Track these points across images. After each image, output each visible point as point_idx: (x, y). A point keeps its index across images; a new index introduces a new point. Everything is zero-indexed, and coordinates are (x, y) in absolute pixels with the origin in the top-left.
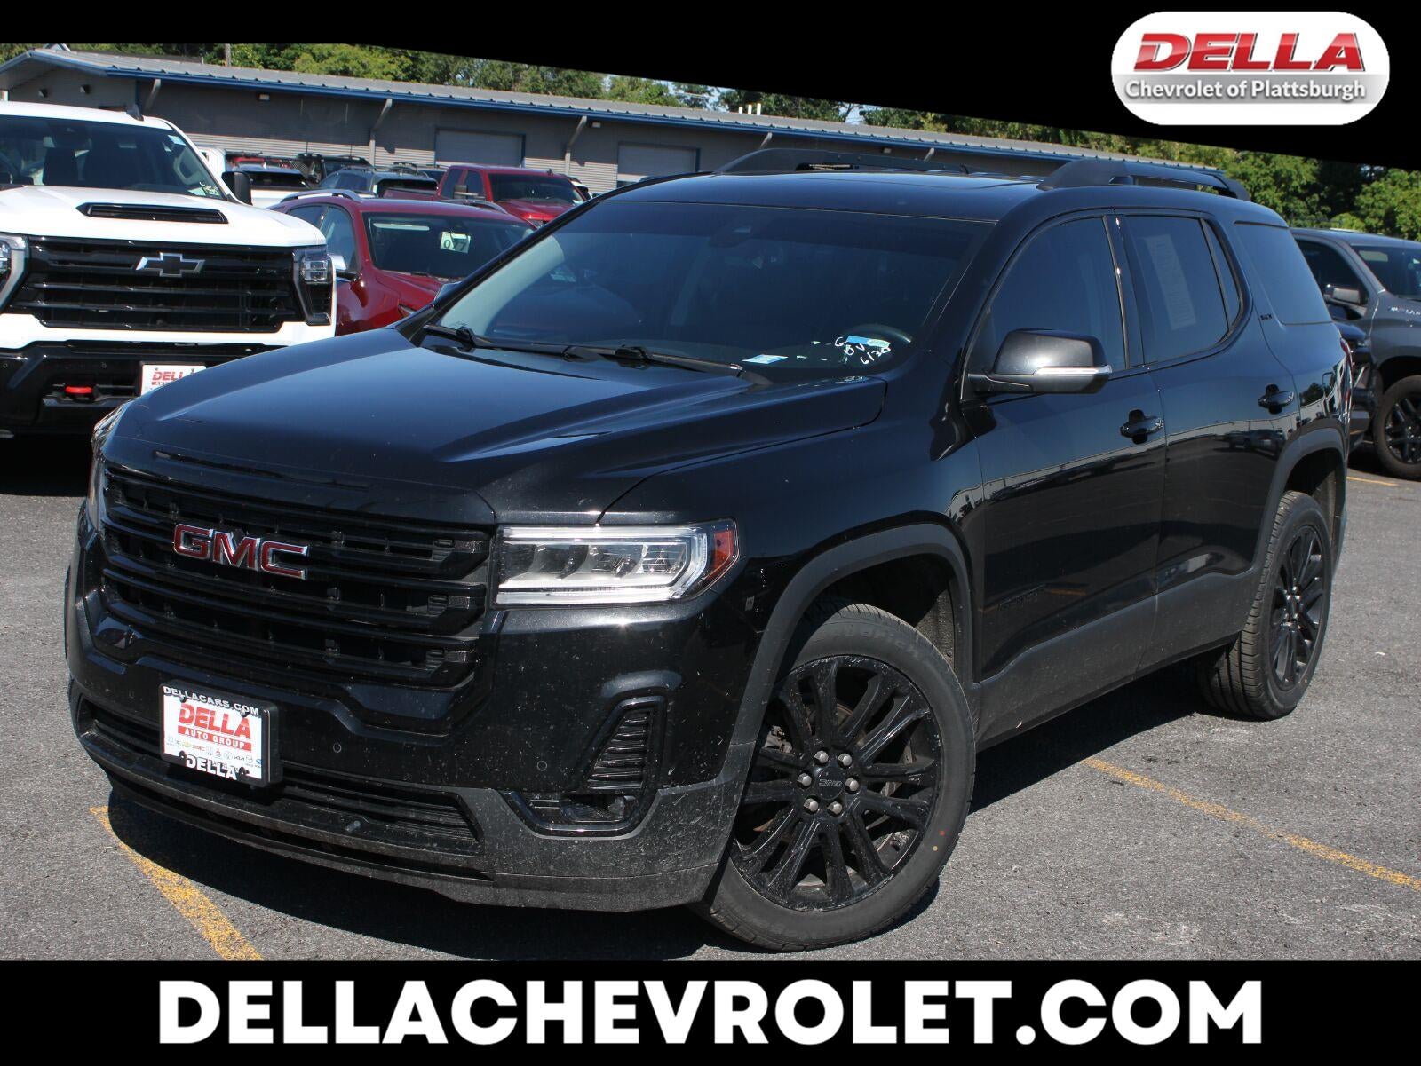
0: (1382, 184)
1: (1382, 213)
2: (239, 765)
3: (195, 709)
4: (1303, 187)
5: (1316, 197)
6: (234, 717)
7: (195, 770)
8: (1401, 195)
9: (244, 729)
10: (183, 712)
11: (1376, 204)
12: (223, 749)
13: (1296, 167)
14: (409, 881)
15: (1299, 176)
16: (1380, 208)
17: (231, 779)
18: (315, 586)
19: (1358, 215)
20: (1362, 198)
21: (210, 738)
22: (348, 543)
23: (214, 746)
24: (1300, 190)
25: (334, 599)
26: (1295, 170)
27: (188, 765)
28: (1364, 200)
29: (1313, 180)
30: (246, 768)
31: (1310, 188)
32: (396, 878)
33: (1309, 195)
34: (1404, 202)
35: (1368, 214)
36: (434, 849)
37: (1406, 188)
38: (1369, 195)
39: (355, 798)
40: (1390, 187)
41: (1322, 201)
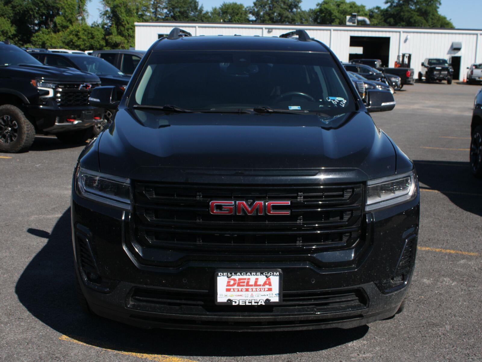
0: (39, 33)
1: (40, 43)
2: (265, 298)
3: (237, 280)
4: (12, 35)
5: (17, 39)
6: (262, 279)
7: (239, 305)
8: (46, 37)
9: (267, 283)
10: (229, 282)
11: (38, 40)
12: (255, 293)
13: (9, 29)
14: (328, 327)
15: (10, 31)
16: (40, 41)
17: (261, 305)
18: (293, 217)
19: (33, 44)
20: (33, 38)
21: (247, 290)
22: (304, 197)
23: (249, 293)
24: (11, 37)
25: (300, 222)
26: (9, 30)
27: (234, 304)
28: (34, 39)
29: (15, 32)
30: (270, 298)
31: (14, 36)
32: (323, 327)
33: (15, 38)
34: (48, 39)
35: (36, 44)
36: (350, 311)
37: (47, 34)
38: (35, 37)
39: (311, 299)
40: (42, 34)
41: (19, 40)
